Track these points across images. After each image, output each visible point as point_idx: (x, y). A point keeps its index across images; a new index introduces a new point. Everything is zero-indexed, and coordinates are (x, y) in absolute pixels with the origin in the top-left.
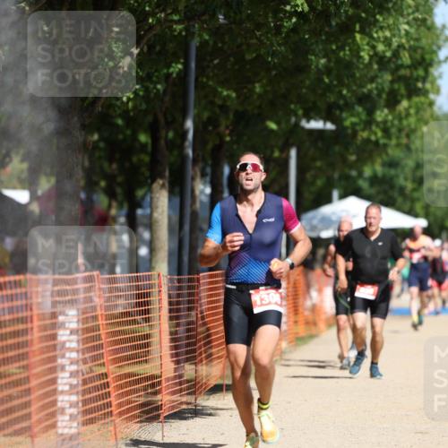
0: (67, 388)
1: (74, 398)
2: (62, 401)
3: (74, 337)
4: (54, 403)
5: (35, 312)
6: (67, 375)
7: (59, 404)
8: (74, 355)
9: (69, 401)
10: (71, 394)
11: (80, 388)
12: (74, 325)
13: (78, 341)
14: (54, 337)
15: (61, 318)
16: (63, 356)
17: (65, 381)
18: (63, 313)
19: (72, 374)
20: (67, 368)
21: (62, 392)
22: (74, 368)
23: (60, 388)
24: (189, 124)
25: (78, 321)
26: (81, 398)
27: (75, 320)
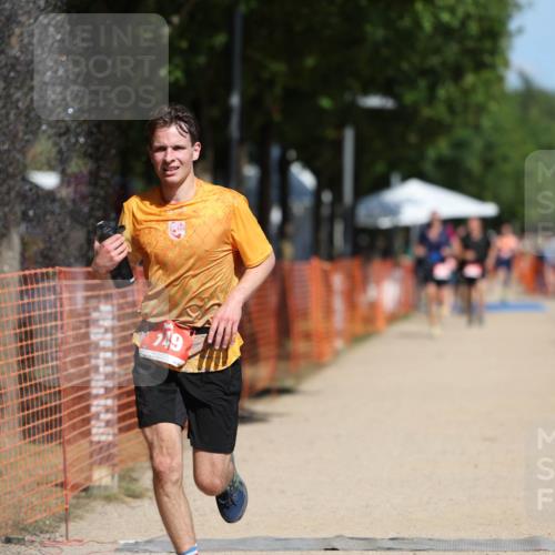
0: (102, 391)
1: (109, 402)
2: (98, 406)
3: (109, 336)
4: (88, 408)
5: (67, 308)
6: (102, 377)
7: (93, 409)
8: (109, 355)
9: (105, 406)
10: (107, 398)
11: (116, 392)
12: (108, 323)
13: (113, 340)
14: (86, 336)
15: (95, 315)
16: (97, 357)
17: (101, 384)
18: (96, 309)
19: (108, 376)
20: (101, 369)
21: (97, 396)
22: (109, 369)
23: (94, 392)
24: (235, 100)
25: (113, 319)
26: (117, 403)
27: (110, 316)
